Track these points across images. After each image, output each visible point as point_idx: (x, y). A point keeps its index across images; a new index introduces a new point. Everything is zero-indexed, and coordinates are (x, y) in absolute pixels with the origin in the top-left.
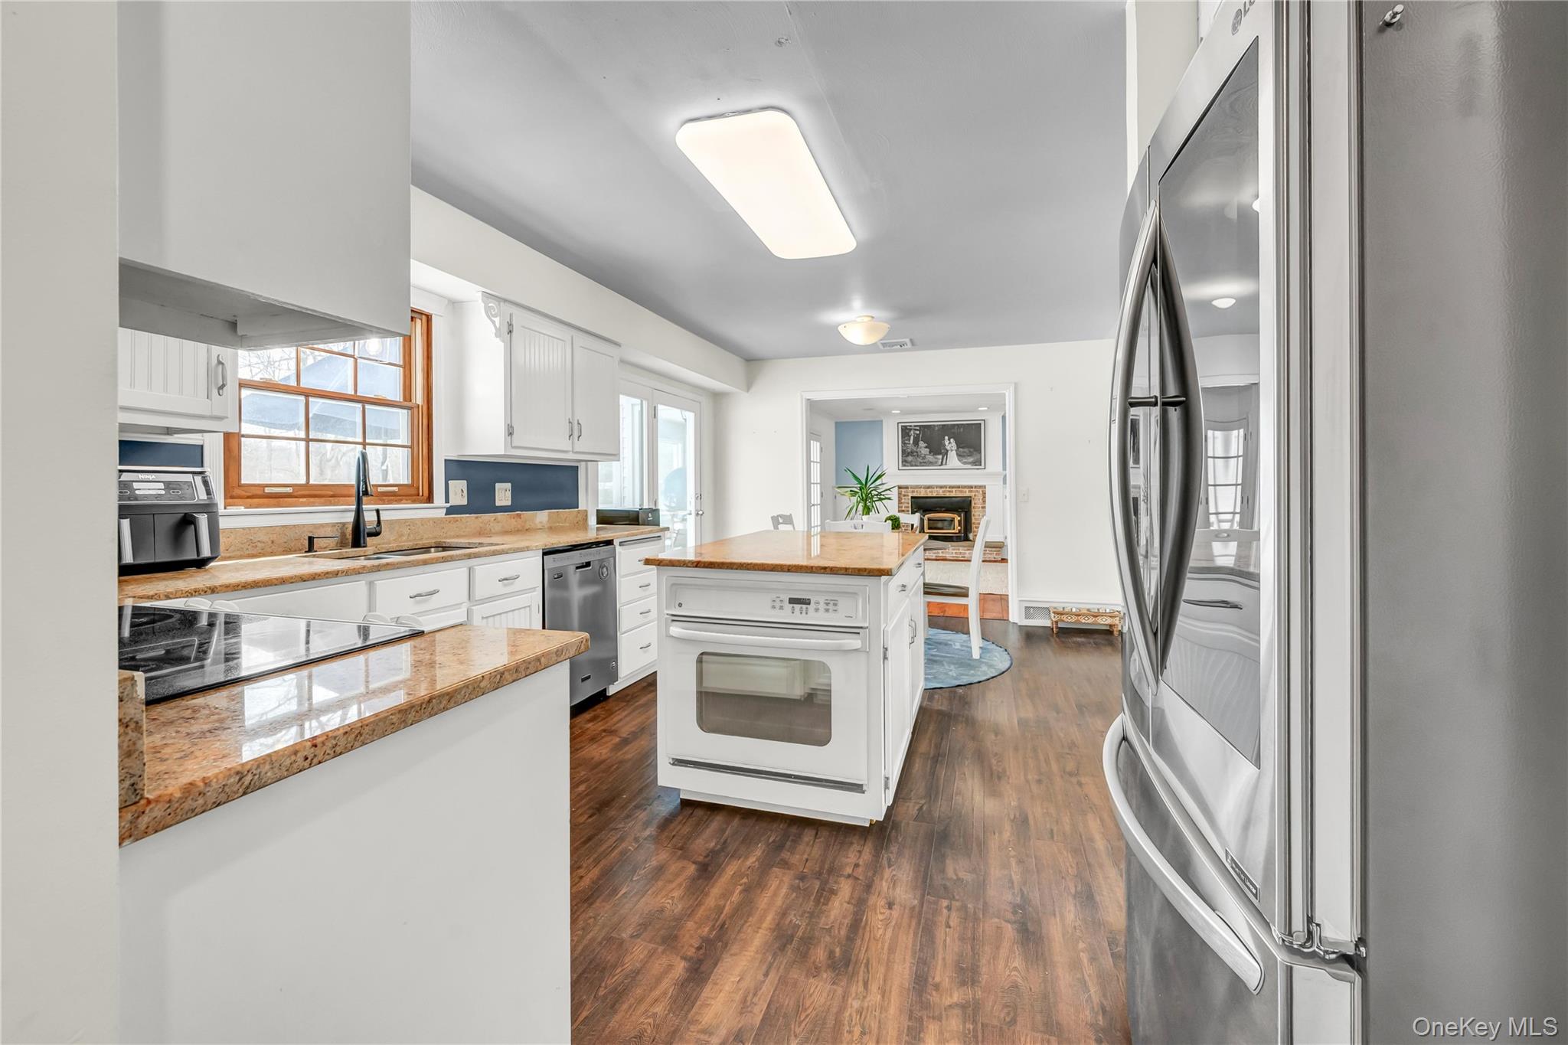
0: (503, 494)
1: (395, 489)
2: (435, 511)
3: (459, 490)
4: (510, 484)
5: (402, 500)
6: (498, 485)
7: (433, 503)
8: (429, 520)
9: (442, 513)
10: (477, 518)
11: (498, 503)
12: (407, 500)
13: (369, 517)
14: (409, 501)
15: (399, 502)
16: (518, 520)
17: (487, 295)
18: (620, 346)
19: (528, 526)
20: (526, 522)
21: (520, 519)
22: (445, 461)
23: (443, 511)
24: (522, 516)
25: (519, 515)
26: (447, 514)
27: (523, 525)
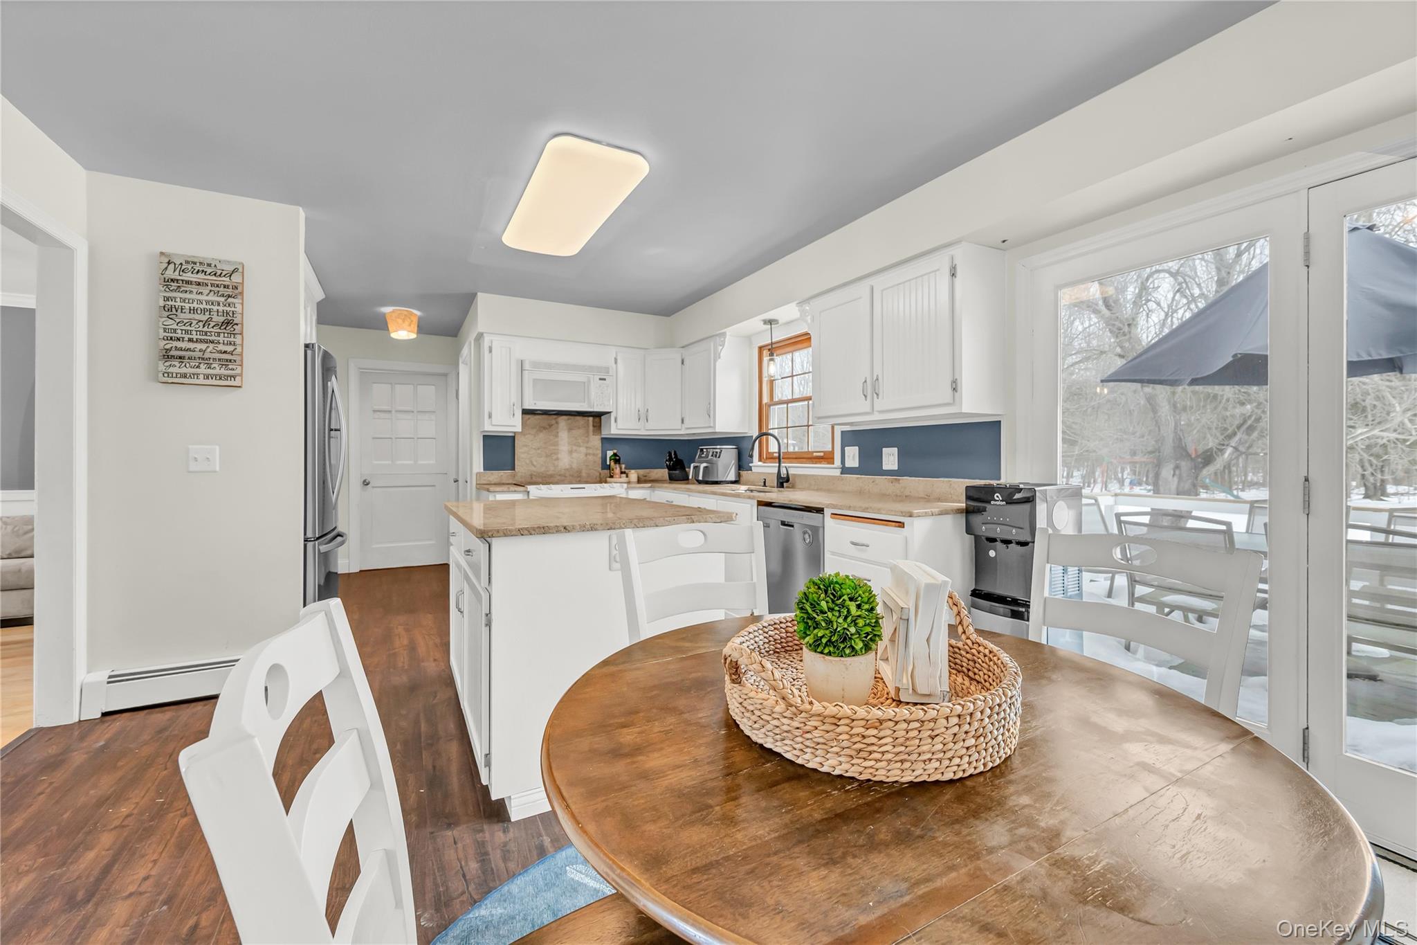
0: (890, 458)
1: (822, 454)
2: (832, 471)
3: (853, 457)
4: (896, 449)
6: (885, 449)
7: (833, 464)
8: (825, 476)
9: (837, 473)
10: (858, 478)
11: (885, 467)
12: (823, 462)
13: (783, 471)
14: (825, 463)
15: (820, 463)
16: (897, 485)
17: (800, 304)
18: (961, 241)
19: (907, 493)
20: (905, 488)
21: (899, 483)
22: (842, 432)
23: (839, 471)
24: (901, 481)
25: (899, 480)
26: (841, 473)
27: (902, 490)
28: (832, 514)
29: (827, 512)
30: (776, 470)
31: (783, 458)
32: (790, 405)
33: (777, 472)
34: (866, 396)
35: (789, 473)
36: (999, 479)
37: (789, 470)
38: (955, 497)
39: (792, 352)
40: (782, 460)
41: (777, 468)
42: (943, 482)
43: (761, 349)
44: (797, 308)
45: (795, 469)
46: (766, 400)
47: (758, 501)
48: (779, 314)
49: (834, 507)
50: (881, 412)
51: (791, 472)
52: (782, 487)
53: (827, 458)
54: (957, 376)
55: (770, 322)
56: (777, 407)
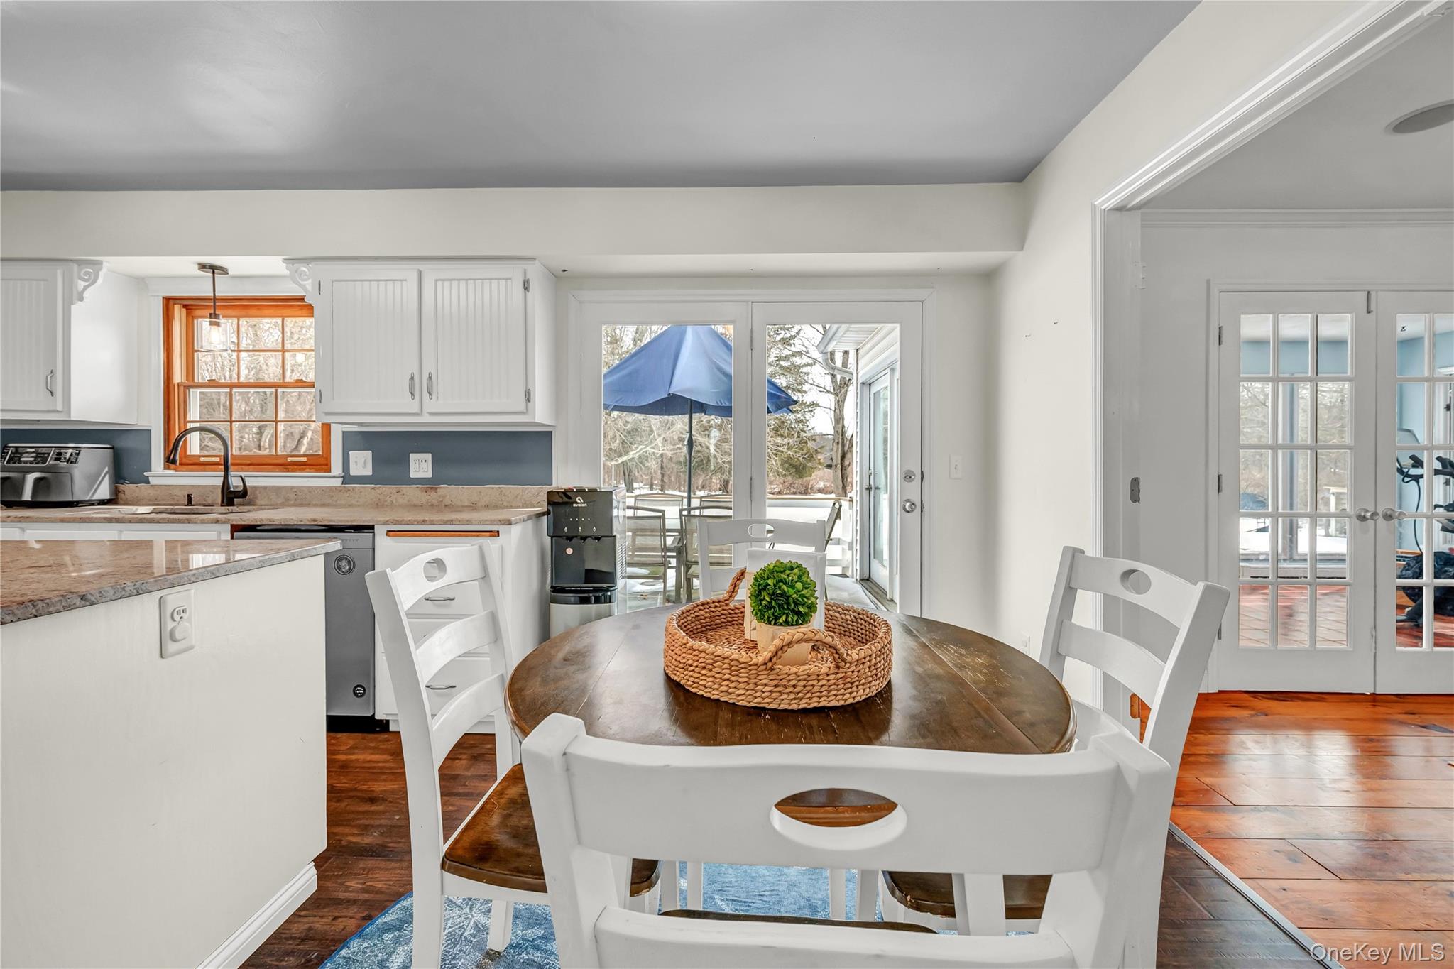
0: (420, 465)
1: (304, 459)
2: (331, 480)
3: (362, 462)
4: (430, 455)
5: (305, 469)
6: (412, 455)
7: (330, 472)
8: (317, 488)
9: (337, 483)
10: (373, 488)
11: (413, 475)
12: (310, 469)
13: (235, 483)
14: (313, 470)
15: (303, 470)
16: (433, 494)
17: (290, 261)
18: (534, 259)
19: (447, 501)
20: (444, 497)
21: (436, 492)
22: (343, 432)
23: (340, 480)
24: (438, 490)
25: (436, 488)
26: (343, 484)
27: (441, 500)
28: (388, 531)
29: (380, 531)
30: (219, 482)
31: (233, 464)
32: (235, 390)
33: (221, 484)
34: (412, 394)
35: (247, 484)
36: (552, 484)
37: (247, 480)
38: (506, 504)
39: (238, 317)
40: (231, 468)
41: (222, 479)
42: (493, 488)
43: (168, 302)
44: (285, 265)
45: (256, 480)
46: (178, 377)
47: (232, 525)
48: (235, 264)
49: (386, 523)
50: (431, 414)
51: (249, 482)
52: (231, 503)
53: (320, 463)
54: (529, 387)
55: (214, 269)
56: (199, 390)
